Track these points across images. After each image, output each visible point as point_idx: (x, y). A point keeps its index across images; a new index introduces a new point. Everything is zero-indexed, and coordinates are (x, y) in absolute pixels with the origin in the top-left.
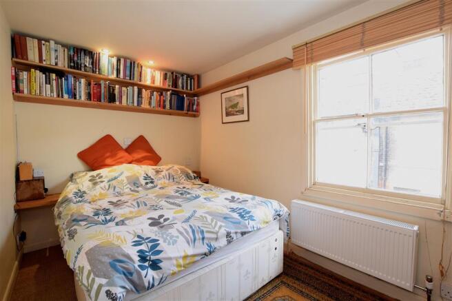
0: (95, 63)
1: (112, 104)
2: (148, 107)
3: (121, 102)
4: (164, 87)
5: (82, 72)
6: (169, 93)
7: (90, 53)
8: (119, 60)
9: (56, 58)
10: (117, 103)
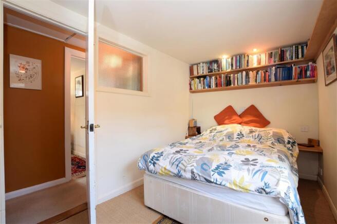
0: (219, 66)
1: (229, 87)
2: (254, 83)
3: (234, 84)
4: (270, 64)
5: (214, 73)
6: (274, 68)
7: (216, 61)
8: (232, 59)
9: (203, 70)
10: (232, 85)
